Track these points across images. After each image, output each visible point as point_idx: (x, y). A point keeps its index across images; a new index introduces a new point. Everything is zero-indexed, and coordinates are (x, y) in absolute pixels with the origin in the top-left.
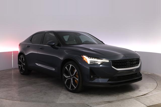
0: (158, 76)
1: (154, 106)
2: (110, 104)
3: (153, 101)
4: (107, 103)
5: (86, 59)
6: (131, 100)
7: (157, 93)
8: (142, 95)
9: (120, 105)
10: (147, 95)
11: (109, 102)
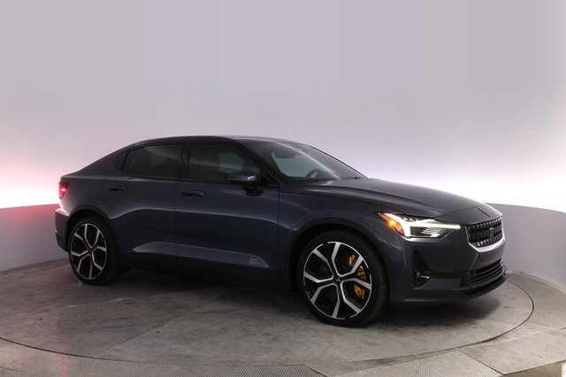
0: (535, 281)
1: (522, 373)
2: (385, 368)
3: (520, 360)
4: (375, 366)
5: (398, 223)
6: (449, 354)
7: (532, 333)
8: (486, 339)
9: (417, 372)
10: (502, 341)
11: (382, 362)
